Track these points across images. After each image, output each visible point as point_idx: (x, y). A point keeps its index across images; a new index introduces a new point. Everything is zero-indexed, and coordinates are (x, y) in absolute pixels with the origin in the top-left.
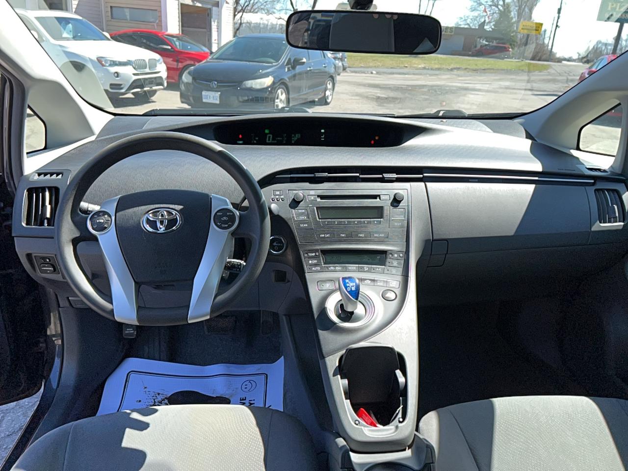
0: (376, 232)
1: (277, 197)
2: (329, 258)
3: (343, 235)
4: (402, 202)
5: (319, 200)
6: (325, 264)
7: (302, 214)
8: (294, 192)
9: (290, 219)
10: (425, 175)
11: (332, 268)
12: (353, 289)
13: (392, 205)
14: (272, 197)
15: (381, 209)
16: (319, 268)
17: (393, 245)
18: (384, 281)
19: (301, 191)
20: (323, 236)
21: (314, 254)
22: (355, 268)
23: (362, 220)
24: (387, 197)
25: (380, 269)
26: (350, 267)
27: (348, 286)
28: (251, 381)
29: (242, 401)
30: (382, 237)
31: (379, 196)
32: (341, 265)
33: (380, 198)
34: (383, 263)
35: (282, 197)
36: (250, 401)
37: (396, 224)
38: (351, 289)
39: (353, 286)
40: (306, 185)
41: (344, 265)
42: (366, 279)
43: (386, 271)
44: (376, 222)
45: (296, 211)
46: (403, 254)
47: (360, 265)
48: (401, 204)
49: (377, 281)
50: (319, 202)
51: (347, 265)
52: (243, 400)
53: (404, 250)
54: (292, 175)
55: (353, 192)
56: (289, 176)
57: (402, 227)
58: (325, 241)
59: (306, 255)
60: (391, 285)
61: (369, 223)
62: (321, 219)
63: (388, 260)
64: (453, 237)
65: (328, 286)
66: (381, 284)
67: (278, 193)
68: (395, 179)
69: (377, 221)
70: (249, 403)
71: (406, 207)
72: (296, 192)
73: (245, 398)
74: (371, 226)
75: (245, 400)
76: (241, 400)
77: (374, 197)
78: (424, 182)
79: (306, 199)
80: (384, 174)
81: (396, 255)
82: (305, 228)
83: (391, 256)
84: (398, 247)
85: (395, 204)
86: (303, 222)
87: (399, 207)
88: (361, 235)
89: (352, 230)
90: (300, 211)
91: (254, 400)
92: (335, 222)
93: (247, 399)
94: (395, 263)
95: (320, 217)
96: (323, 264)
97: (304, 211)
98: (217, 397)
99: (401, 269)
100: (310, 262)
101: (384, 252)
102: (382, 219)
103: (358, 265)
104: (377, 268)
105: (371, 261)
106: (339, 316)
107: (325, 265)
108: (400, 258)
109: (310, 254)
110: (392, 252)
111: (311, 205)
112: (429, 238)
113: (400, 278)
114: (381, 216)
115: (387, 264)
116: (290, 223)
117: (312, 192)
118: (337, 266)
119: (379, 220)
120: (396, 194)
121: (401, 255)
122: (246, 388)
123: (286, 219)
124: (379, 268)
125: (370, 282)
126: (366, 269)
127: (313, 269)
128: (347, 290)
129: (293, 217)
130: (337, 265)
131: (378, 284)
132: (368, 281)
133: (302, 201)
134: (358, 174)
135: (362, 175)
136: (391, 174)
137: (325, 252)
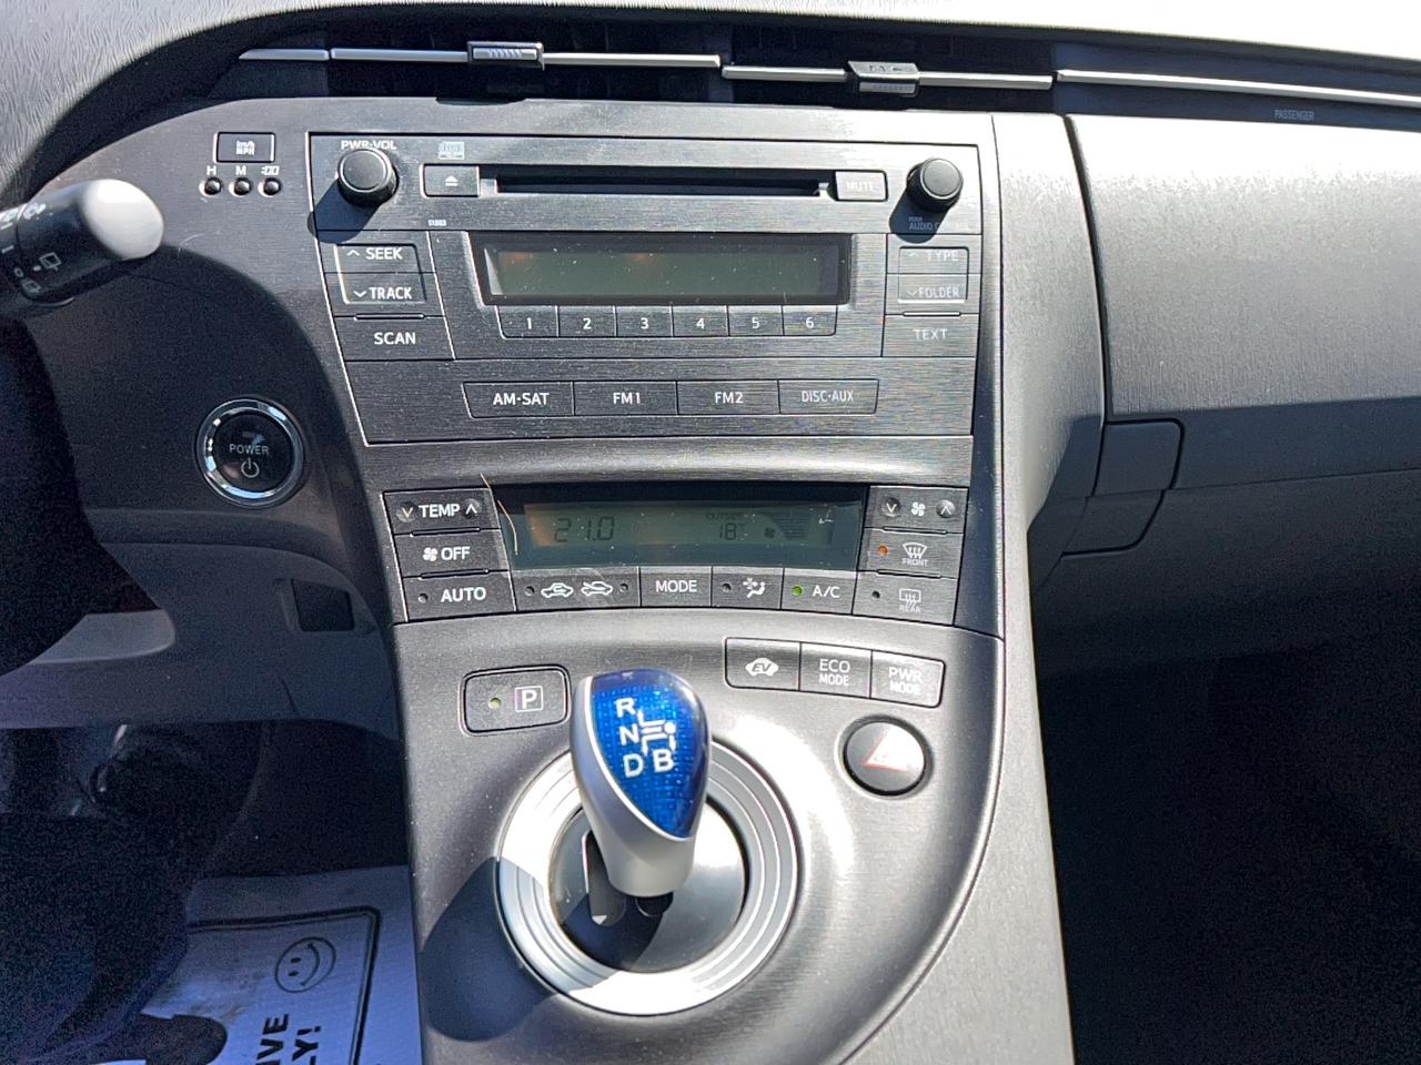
0: (813, 382)
1: (241, 170)
2: (541, 527)
3: (627, 398)
4: (951, 212)
5: (488, 190)
6: (519, 561)
7: (383, 273)
8: (345, 143)
9: (315, 299)
10: (1067, 73)
11: (559, 589)
12: (664, 761)
13: (900, 225)
14: (212, 171)
15: (838, 246)
16: (477, 593)
17: (905, 452)
18: (854, 662)
19: (389, 144)
20: (511, 399)
21: (451, 509)
22: (691, 586)
23: (734, 309)
24: (873, 185)
25: (830, 589)
26: (663, 577)
27: (633, 747)
28: (316, 944)
29: (271, 1037)
30: (840, 409)
31: (829, 176)
32: (612, 570)
33: (833, 193)
34: (846, 553)
35: (270, 170)
36: (302, 1032)
37: (922, 332)
38: (649, 761)
39: (663, 743)
40: (424, 109)
41: (624, 569)
42: (751, 655)
43: (865, 603)
44: (809, 324)
45: (353, 251)
46: (955, 500)
47: (719, 569)
48: (945, 225)
49: (814, 660)
50: (490, 202)
51: (646, 570)
52: (275, 1030)
53: (964, 475)
54: (336, 53)
55: (688, 155)
56: (324, 55)
57: (949, 350)
58: (519, 430)
59: (405, 515)
60: (895, 687)
61: (777, 326)
62: (499, 301)
63: (877, 534)
64: (1212, 404)
65: (527, 700)
66: (841, 681)
67: (245, 148)
68: (911, 89)
69: (816, 317)
70: (299, 1043)
71: (974, 243)
72: (354, 144)
73: (286, 1017)
74: (786, 345)
75: (283, 1028)
76: (267, 1031)
77: (804, 182)
78: (1062, 112)
79: (412, 183)
80: (852, 64)
81: (918, 509)
82: (403, 357)
83: (890, 510)
84: (927, 459)
85: (916, 224)
86: (391, 317)
87: (933, 241)
88: (729, 398)
89: (676, 367)
90: (374, 254)
91: (318, 1029)
92: (579, 319)
93: (289, 1026)
94: (915, 555)
95: (495, 291)
96: (505, 564)
97: (396, 252)
98: (178, 1018)
99: (946, 589)
100: (430, 554)
101: (854, 492)
102: (842, 308)
103: (706, 570)
104: (816, 580)
105: (780, 540)
106: (574, 924)
107: (518, 574)
108: (943, 525)
109: (435, 510)
110: (897, 492)
111: (442, 223)
112: (1093, 411)
113: (943, 642)
114: (840, 292)
115: (871, 556)
116: (308, 324)
117: (452, 150)
118: (591, 579)
119: (832, 308)
120: (917, 169)
121: (948, 506)
122: (293, 974)
123: (290, 305)
124: (824, 583)
125: (774, 668)
126: (756, 590)
127: (446, 596)
128: (617, 771)
129: (334, 290)
130: (588, 570)
131: (824, 679)
132: (766, 662)
133: (386, 194)
134: (716, 59)
135: (738, 64)
136: (892, 66)
137: (514, 495)
